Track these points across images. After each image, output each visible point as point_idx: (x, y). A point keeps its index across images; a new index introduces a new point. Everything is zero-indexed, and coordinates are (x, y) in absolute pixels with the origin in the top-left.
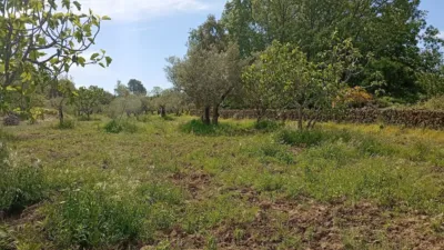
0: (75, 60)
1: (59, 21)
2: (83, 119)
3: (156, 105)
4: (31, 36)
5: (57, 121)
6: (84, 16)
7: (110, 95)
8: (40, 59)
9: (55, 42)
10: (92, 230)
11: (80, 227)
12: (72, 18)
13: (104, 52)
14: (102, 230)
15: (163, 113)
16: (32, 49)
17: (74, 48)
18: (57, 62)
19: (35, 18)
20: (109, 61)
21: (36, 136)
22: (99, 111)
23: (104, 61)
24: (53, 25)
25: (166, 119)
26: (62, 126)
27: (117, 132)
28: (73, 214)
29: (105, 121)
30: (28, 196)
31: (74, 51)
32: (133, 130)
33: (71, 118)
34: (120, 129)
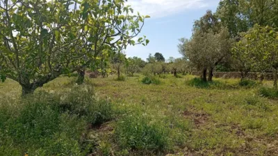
0: (130, 42)
1: (122, 20)
2: (130, 76)
3: (171, 68)
4: (108, 30)
5: (116, 77)
6: (135, 16)
8: (111, 42)
9: (120, 32)
10: (138, 140)
11: (132, 138)
12: (130, 18)
13: (145, 37)
14: (144, 141)
15: (175, 73)
16: (108, 36)
17: (129, 35)
18: (120, 43)
19: (110, 19)
20: (147, 42)
21: (105, 84)
22: (138, 71)
23: (145, 42)
24: (119, 23)
25: (177, 77)
26: (119, 79)
27: (149, 84)
28: (128, 129)
29: (142, 77)
30: (104, 117)
31: (129, 37)
32: (158, 83)
33: (123, 75)
34: (150, 82)
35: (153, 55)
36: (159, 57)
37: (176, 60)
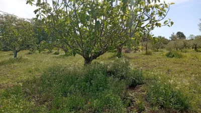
0: (157, 25)
1: (151, 9)
2: (155, 51)
3: (192, 44)
4: (139, 17)
5: (144, 52)
6: (161, 4)
7: (167, 40)
8: (142, 26)
9: (149, 18)
10: (166, 101)
11: (161, 98)
12: (157, 7)
13: (170, 20)
14: (171, 102)
15: (196, 48)
17: (156, 19)
18: (149, 26)
19: (141, 9)
20: (172, 23)
21: (137, 58)
22: (162, 48)
23: (170, 24)
24: (148, 10)
25: (197, 51)
26: (147, 54)
27: (172, 57)
28: (157, 92)
29: (166, 52)
30: (137, 81)
31: (156, 21)
32: (180, 56)
33: (150, 50)
34: (173, 56)
35: (175, 34)
36: (181, 35)
37: (196, 37)
